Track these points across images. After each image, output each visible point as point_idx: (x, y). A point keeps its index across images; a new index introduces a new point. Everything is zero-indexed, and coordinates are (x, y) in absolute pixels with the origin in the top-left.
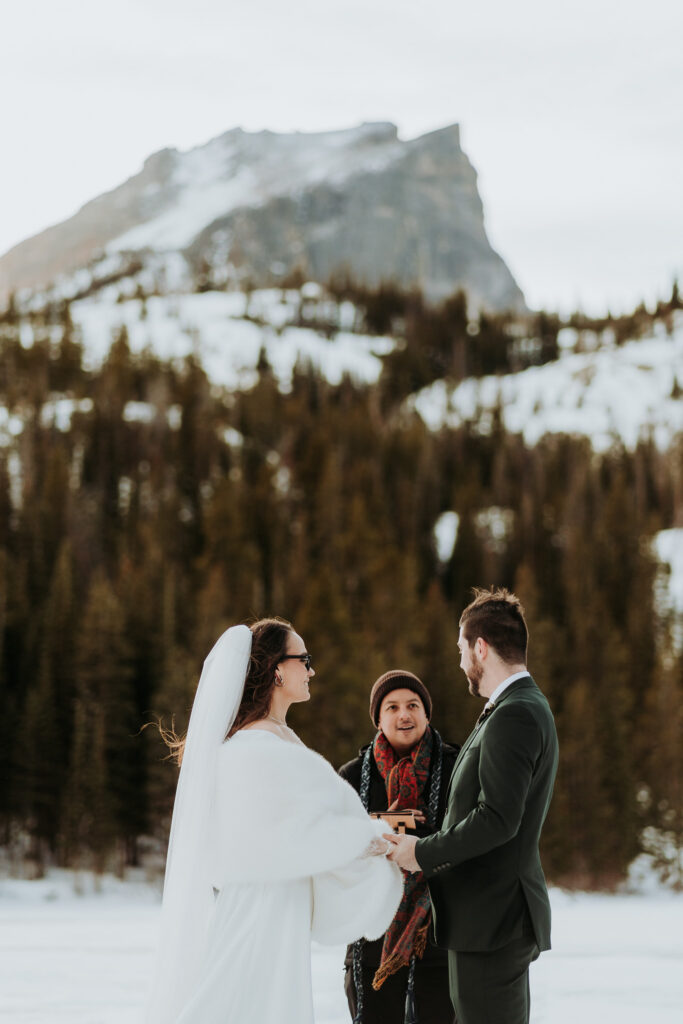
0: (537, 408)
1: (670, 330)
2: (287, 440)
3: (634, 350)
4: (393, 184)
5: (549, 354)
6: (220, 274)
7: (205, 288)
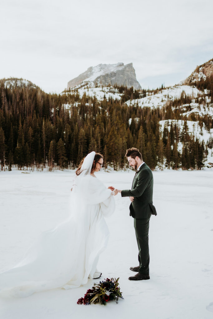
0: (143, 103)
1: (161, 92)
2: (108, 108)
3: (156, 95)
4: (122, 72)
5: (145, 96)
6: (98, 85)
7: (96, 87)
